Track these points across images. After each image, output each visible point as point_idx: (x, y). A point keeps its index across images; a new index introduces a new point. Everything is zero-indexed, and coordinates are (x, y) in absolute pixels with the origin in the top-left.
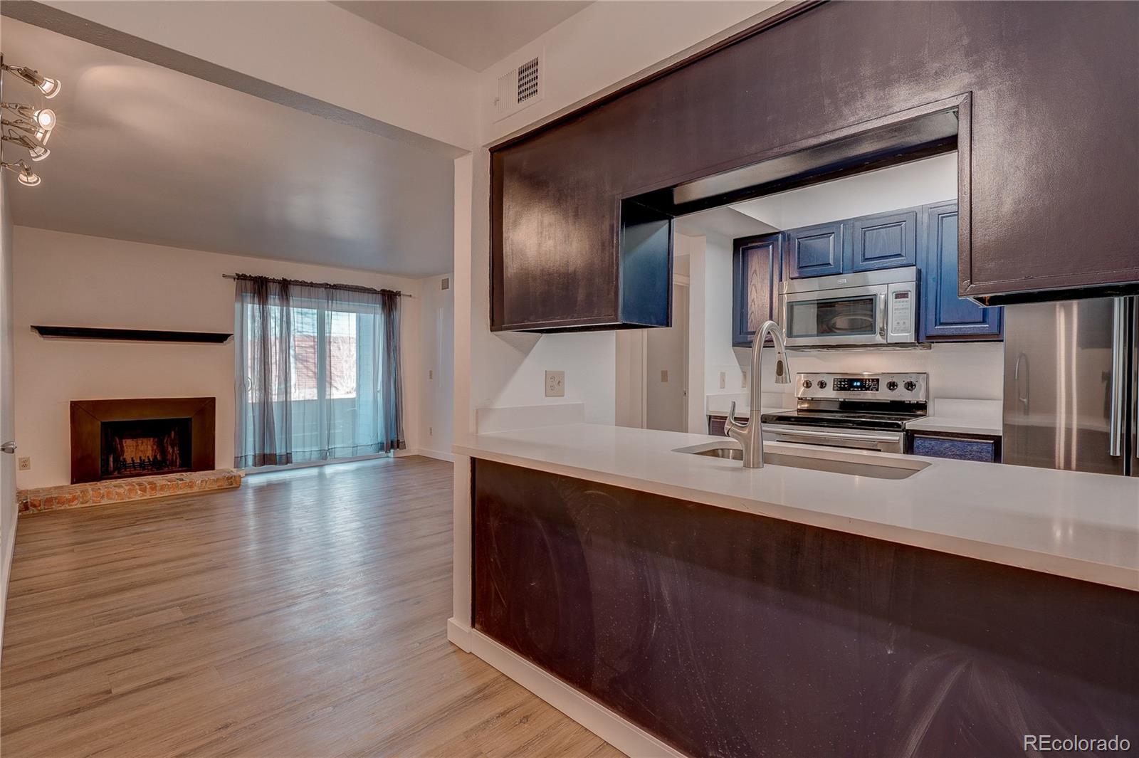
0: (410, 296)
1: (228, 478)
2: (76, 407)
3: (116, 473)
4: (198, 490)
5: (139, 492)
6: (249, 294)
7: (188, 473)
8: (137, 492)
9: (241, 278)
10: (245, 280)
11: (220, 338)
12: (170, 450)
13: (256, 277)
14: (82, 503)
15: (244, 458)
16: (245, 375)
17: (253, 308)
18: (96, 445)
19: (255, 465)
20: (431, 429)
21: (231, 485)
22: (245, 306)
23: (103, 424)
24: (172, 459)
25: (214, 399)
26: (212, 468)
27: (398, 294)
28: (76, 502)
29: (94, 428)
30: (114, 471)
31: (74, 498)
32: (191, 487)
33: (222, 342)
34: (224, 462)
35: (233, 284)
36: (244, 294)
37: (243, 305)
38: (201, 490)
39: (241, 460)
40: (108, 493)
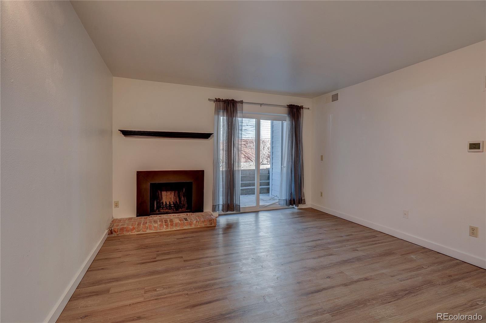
0: (309, 108)
1: (210, 221)
2: (139, 174)
3: (157, 211)
4: (194, 227)
5: (165, 226)
6: (221, 111)
7: (191, 213)
8: (164, 227)
9: (218, 100)
10: (220, 101)
11: (206, 136)
12: (183, 198)
13: (225, 100)
14: (137, 231)
15: (217, 206)
16: (219, 158)
17: (223, 119)
18: (148, 196)
19: (223, 210)
20: (322, 193)
21: (211, 224)
22: (219, 117)
23: (151, 184)
24: (184, 203)
25: (203, 171)
26: (202, 211)
27: (301, 107)
28: (134, 231)
29: (147, 186)
30: (157, 210)
31: (134, 229)
32: (191, 225)
33: (208, 138)
34: (208, 208)
35: (213, 105)
36: (219, 110)
37: (218, 116)
38: (196, 227)
39: (216, 207)
40: (150, 226)
